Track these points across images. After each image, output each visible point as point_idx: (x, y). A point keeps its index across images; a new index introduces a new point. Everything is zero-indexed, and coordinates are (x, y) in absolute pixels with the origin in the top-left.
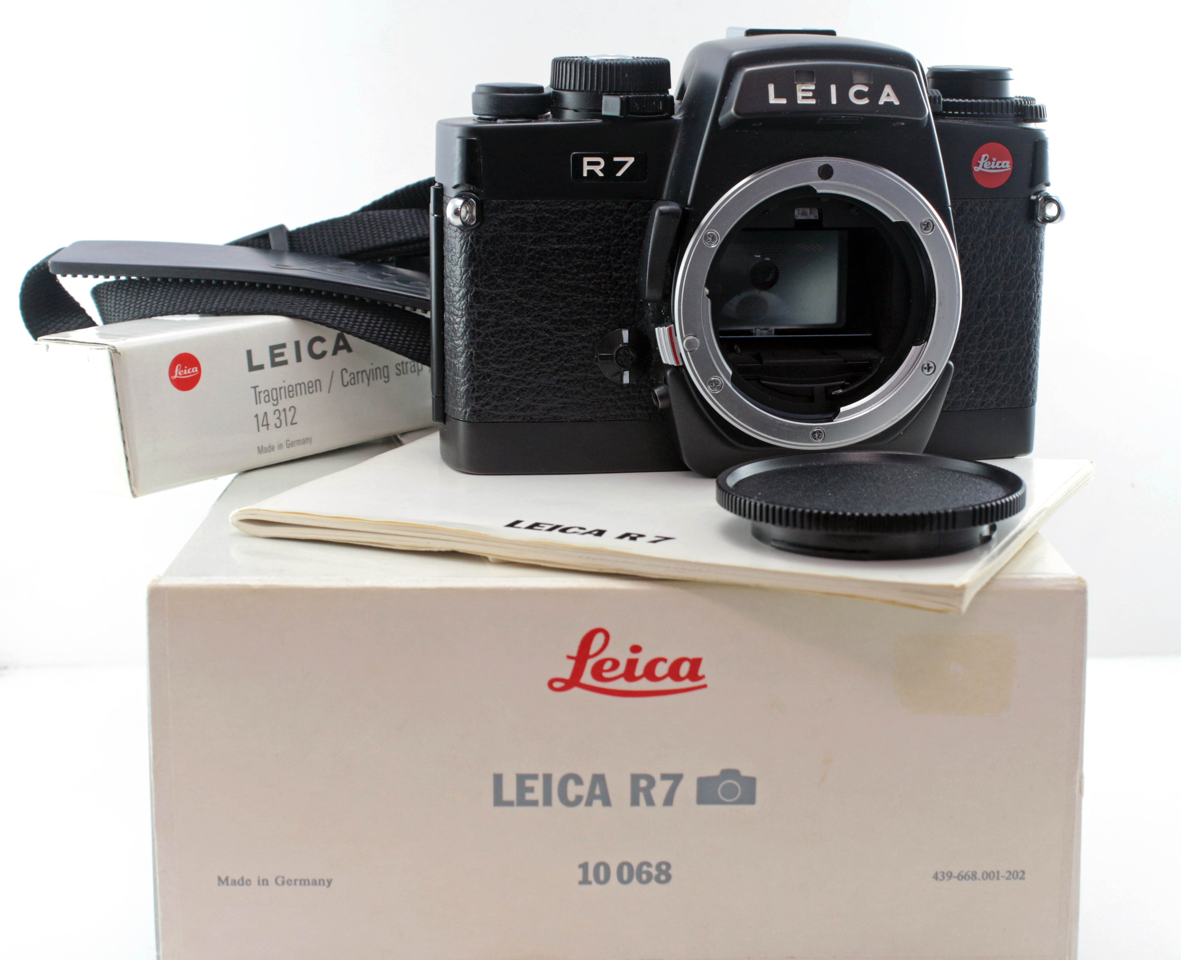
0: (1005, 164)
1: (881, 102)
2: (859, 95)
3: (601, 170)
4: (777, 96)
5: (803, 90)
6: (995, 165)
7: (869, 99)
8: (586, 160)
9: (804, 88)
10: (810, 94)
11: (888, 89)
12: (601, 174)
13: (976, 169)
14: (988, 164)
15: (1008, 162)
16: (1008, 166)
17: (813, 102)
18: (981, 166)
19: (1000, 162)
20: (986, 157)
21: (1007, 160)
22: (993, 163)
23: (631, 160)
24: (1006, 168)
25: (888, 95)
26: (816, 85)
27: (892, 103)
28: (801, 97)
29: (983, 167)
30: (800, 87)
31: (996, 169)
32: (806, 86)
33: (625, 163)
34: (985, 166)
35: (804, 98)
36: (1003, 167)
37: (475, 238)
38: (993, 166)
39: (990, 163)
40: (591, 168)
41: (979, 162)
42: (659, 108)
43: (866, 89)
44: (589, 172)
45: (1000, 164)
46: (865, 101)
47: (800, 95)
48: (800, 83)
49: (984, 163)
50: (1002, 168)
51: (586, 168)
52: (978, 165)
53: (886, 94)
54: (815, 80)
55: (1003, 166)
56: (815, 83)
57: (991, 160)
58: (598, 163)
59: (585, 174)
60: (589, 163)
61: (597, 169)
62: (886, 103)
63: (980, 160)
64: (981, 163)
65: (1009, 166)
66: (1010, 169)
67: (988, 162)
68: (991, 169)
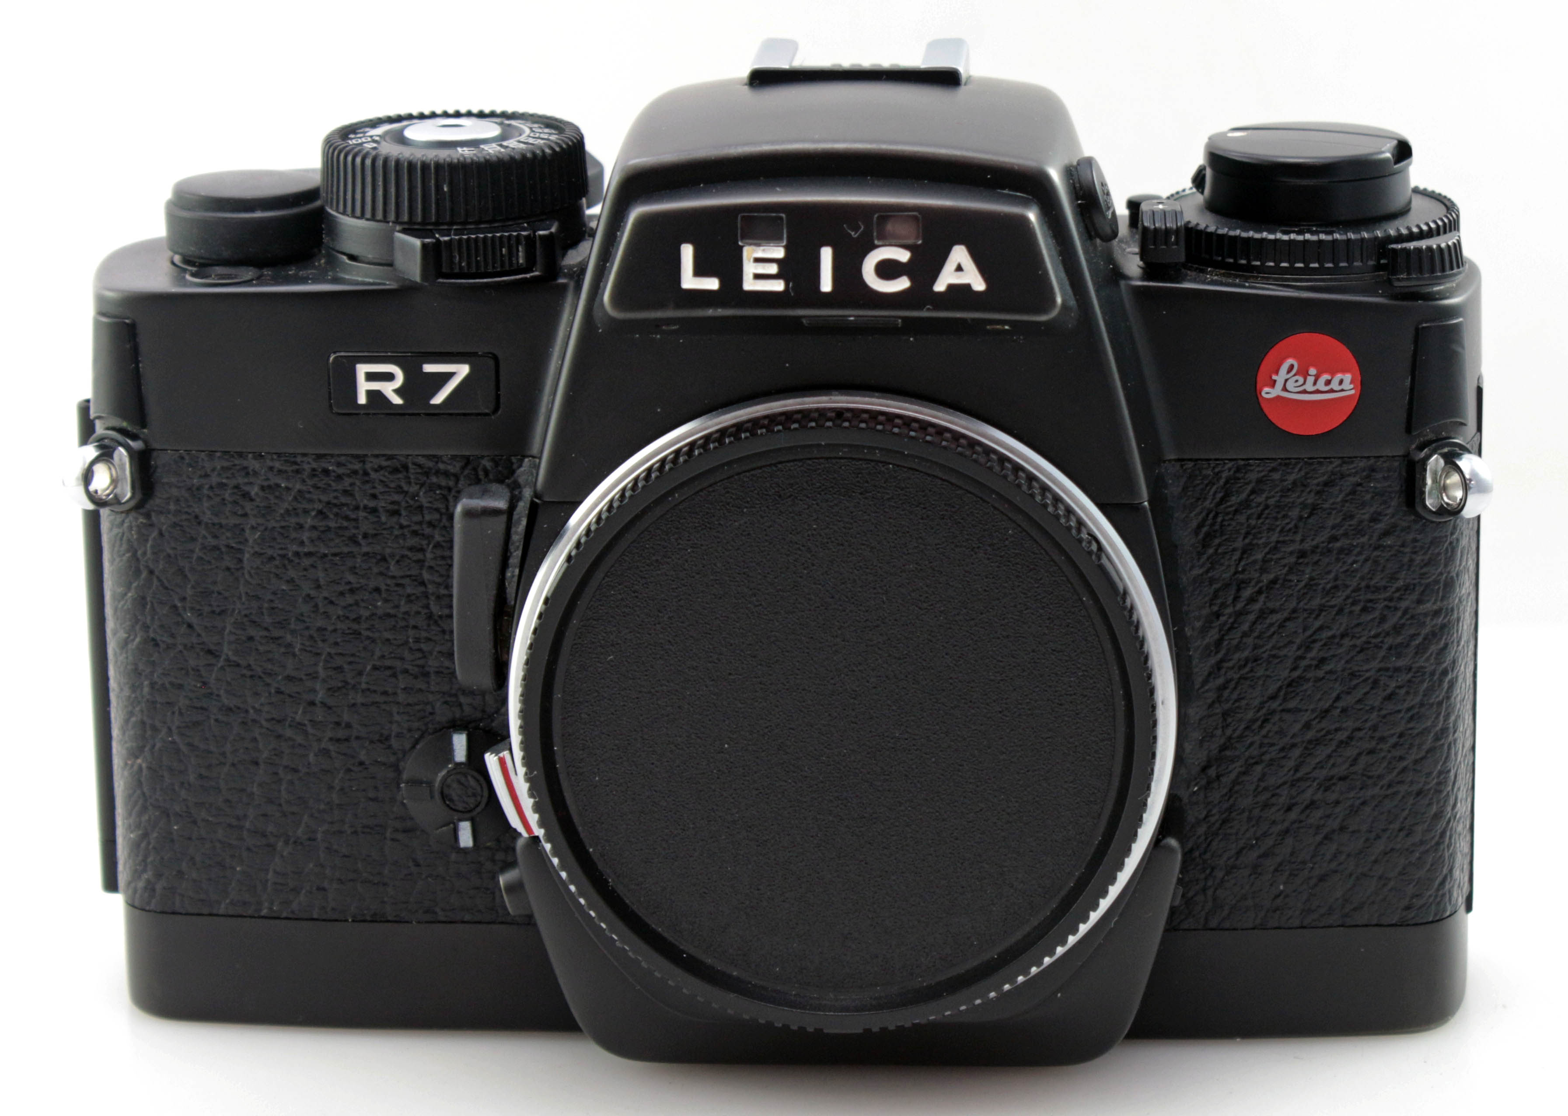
0: (1341, 382)
1: (940, 286)
2: (887, 270)
3: (397, 391)
4: (700, 271)
5: (758, 260)
6: (1315, 383)
7: (911, 279)
8: (362, 369)
9: (760, 254)
10: (773, 269)
11: (959, 254)
12: (397, 400)
13: (1268, 393)
14: (1297, 381)
15: (1348, 377)
16: (1347, 385)
17: (778, 286)
18: (1279, 385)
19: (1329, 377)
20: (1292, 367)
21: (1344, 371)
22: (1311, 380)
23: (462, 370)
24: (1342, 390)
25: (959, 268)
26: (787, 248)
27: (968, 287)
28: (751, 276)
29: (1285, 389)
30: (750, 253)
31: (1318, 392)
32: (764, 250)
33: (450, 376)
34: (1290, 385)
35: (758, 277)
36: (1335, 389)
37: (134, 529)
38: (1309, 387)
39: (1301, 380)
40: (375, 386)
41: (1274, 377)
42: (517, 259)
43: (903, 256)
44: (370, 394)
45: (1328, 383)
46: (902, 284)
47: (749, 269)
48: (750, 244)
49: (1286, 380)
50: (1332, 391)
51: (363, 387)
52: (1273, 384)
53: (954, 266)
54: (785, 236)
55: (1334, 385)
56: (785, 243)
57: (1304, 373)
58: (389, 377)
59: (362, 400)
60: (371, 377)
61: (388, 389)
62: (951, 287)
63: (1277, 373)
64: (1280, 378)
65: (1352, 386)
66: (1353, 392)
67: (1297, 377)
68: (1305, 392)
